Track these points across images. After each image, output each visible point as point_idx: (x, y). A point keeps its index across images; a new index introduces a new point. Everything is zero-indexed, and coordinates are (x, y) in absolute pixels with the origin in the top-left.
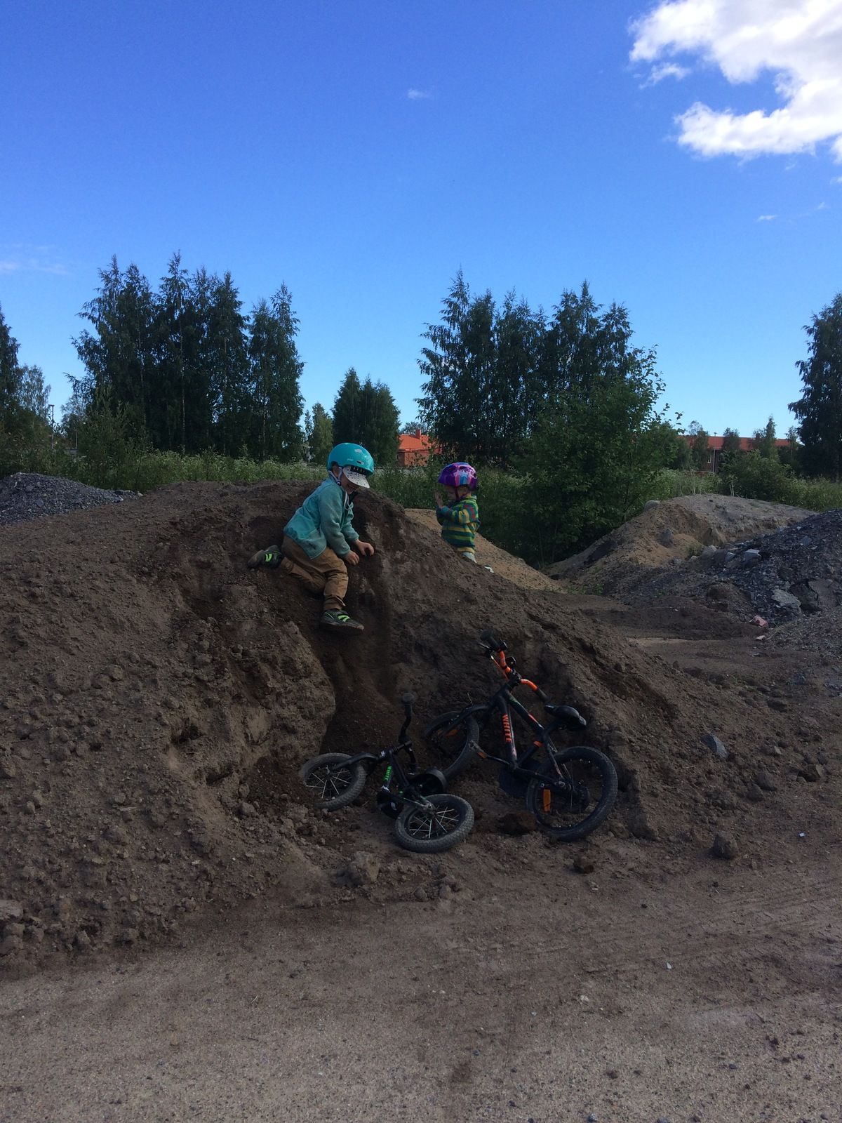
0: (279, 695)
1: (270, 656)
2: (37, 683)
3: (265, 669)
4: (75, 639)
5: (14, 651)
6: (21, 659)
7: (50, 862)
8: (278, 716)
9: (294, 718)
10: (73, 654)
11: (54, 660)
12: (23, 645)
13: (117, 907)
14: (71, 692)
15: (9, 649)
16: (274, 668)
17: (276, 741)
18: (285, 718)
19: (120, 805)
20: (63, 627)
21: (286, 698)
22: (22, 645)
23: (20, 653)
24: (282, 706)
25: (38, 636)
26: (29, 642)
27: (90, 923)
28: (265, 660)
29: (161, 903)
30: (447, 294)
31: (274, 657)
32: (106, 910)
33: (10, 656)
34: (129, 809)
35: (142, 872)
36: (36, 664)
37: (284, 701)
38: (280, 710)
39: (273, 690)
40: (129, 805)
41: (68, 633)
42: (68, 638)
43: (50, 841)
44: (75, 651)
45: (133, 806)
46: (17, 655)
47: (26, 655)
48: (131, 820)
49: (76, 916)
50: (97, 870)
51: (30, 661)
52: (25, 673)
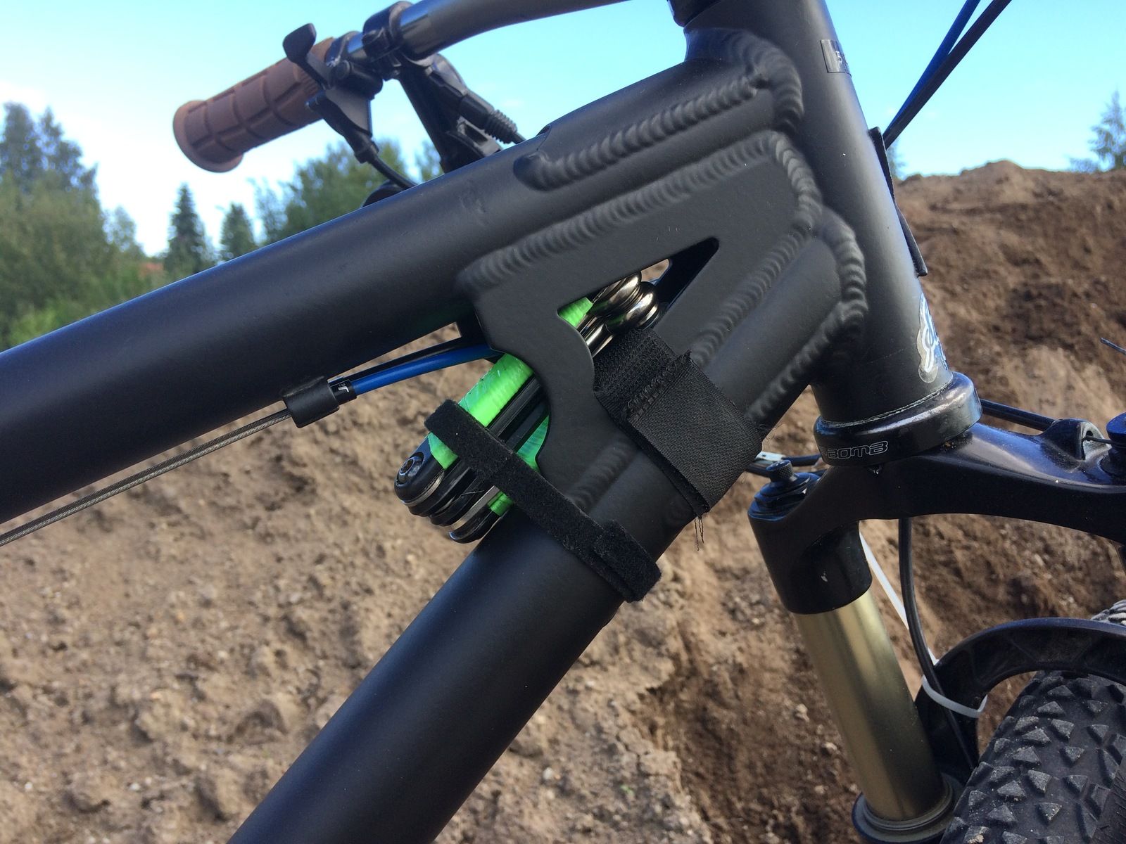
5: (271, 507)
6: (285, 536)
11: (381, 551)
12: (301, 486)
15: (260, 498)
22: (299, 489)
23: (289, 518)
25: (352, 463)
26: (320, 478)
30: (1097, 121)
33: (256, 521)
36: (320, 559)
46: (277, 521)
47: (302, 524)
51: (309, 549)
52: (277, 589)
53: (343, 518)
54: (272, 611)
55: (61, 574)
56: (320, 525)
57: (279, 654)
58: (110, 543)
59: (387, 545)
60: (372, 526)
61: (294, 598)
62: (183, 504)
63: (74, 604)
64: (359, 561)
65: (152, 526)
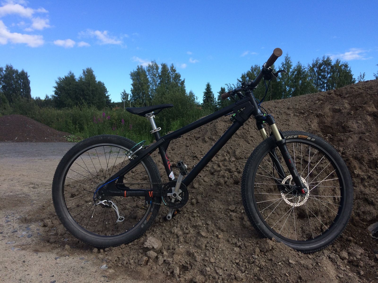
0: (363, 180)
1: (359, 156)
2: (229, 153)
3: (355, 163)
4: (252, 137)
7: (186, 228)
8: (361, 192)
9: (373, 196)
10: (249, 143)
11: (239, 144)
13: (202, 262)
14: (241, 158)
16: (361, 163)
17: (359, 207)
18: (367, 194)
19: (231, 211)
20: (248, 131)
21: (368, 182)
24: (365, 186)
27: (187, 265)
28: (356, 158)
29: (225, 269)
31: (362, 157)
32: (197, 261)
34: (235, 214)
35: (224, 248)
36: (232, 145)
37: (366, 184)
38: (362, 188)
39: (358, 176)
40: (236, 212)
41: (249, 134)
42: (249, 136)
43: (192, 219)
44: (250, 142)
45: (238, 213)
48: (233, 220)
49: (183, 259)
50: (202, 239)
51: (230, 144)
52: (226, 149)
53: (235, 141)
54: (226, 151)
55: (201, 147)
56: (232, 142)
57: (226, 154)
58: (207, 144)
59: (240, 144)
60: (238, 142)
61: (228, 149)
62: (215, 140)
63: (203, 150)
64: (237, 145)
65: (212, 142)
